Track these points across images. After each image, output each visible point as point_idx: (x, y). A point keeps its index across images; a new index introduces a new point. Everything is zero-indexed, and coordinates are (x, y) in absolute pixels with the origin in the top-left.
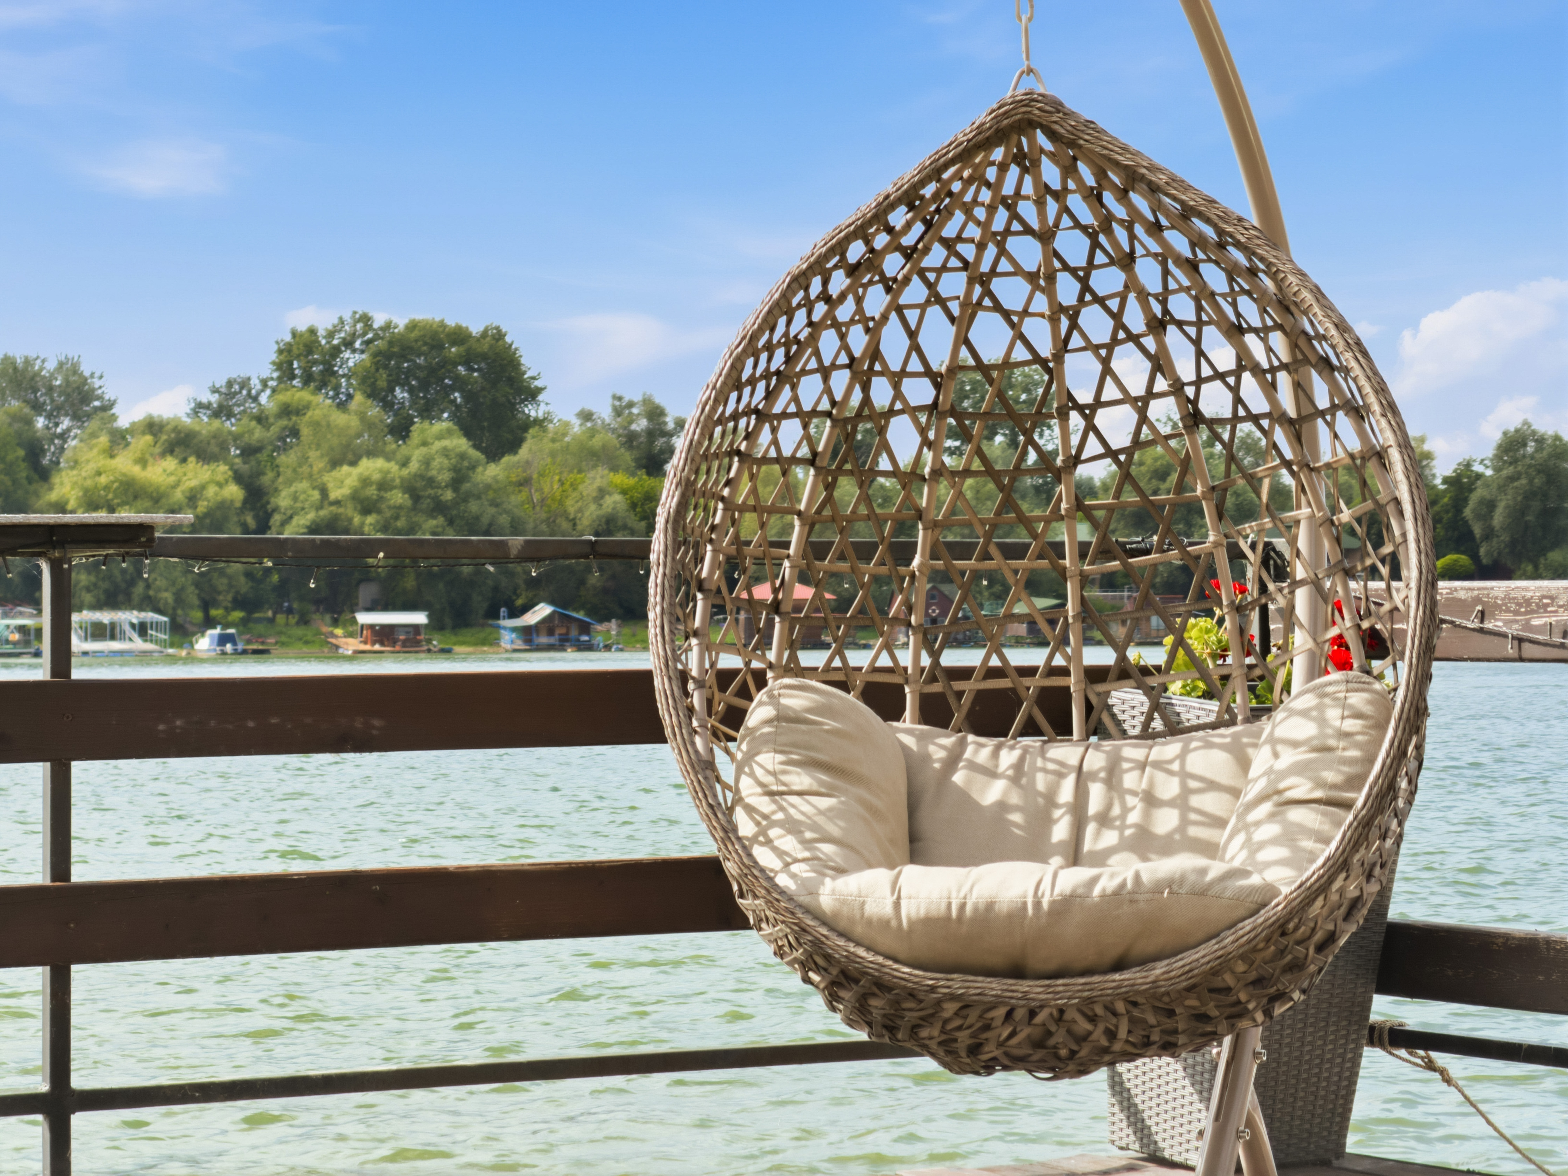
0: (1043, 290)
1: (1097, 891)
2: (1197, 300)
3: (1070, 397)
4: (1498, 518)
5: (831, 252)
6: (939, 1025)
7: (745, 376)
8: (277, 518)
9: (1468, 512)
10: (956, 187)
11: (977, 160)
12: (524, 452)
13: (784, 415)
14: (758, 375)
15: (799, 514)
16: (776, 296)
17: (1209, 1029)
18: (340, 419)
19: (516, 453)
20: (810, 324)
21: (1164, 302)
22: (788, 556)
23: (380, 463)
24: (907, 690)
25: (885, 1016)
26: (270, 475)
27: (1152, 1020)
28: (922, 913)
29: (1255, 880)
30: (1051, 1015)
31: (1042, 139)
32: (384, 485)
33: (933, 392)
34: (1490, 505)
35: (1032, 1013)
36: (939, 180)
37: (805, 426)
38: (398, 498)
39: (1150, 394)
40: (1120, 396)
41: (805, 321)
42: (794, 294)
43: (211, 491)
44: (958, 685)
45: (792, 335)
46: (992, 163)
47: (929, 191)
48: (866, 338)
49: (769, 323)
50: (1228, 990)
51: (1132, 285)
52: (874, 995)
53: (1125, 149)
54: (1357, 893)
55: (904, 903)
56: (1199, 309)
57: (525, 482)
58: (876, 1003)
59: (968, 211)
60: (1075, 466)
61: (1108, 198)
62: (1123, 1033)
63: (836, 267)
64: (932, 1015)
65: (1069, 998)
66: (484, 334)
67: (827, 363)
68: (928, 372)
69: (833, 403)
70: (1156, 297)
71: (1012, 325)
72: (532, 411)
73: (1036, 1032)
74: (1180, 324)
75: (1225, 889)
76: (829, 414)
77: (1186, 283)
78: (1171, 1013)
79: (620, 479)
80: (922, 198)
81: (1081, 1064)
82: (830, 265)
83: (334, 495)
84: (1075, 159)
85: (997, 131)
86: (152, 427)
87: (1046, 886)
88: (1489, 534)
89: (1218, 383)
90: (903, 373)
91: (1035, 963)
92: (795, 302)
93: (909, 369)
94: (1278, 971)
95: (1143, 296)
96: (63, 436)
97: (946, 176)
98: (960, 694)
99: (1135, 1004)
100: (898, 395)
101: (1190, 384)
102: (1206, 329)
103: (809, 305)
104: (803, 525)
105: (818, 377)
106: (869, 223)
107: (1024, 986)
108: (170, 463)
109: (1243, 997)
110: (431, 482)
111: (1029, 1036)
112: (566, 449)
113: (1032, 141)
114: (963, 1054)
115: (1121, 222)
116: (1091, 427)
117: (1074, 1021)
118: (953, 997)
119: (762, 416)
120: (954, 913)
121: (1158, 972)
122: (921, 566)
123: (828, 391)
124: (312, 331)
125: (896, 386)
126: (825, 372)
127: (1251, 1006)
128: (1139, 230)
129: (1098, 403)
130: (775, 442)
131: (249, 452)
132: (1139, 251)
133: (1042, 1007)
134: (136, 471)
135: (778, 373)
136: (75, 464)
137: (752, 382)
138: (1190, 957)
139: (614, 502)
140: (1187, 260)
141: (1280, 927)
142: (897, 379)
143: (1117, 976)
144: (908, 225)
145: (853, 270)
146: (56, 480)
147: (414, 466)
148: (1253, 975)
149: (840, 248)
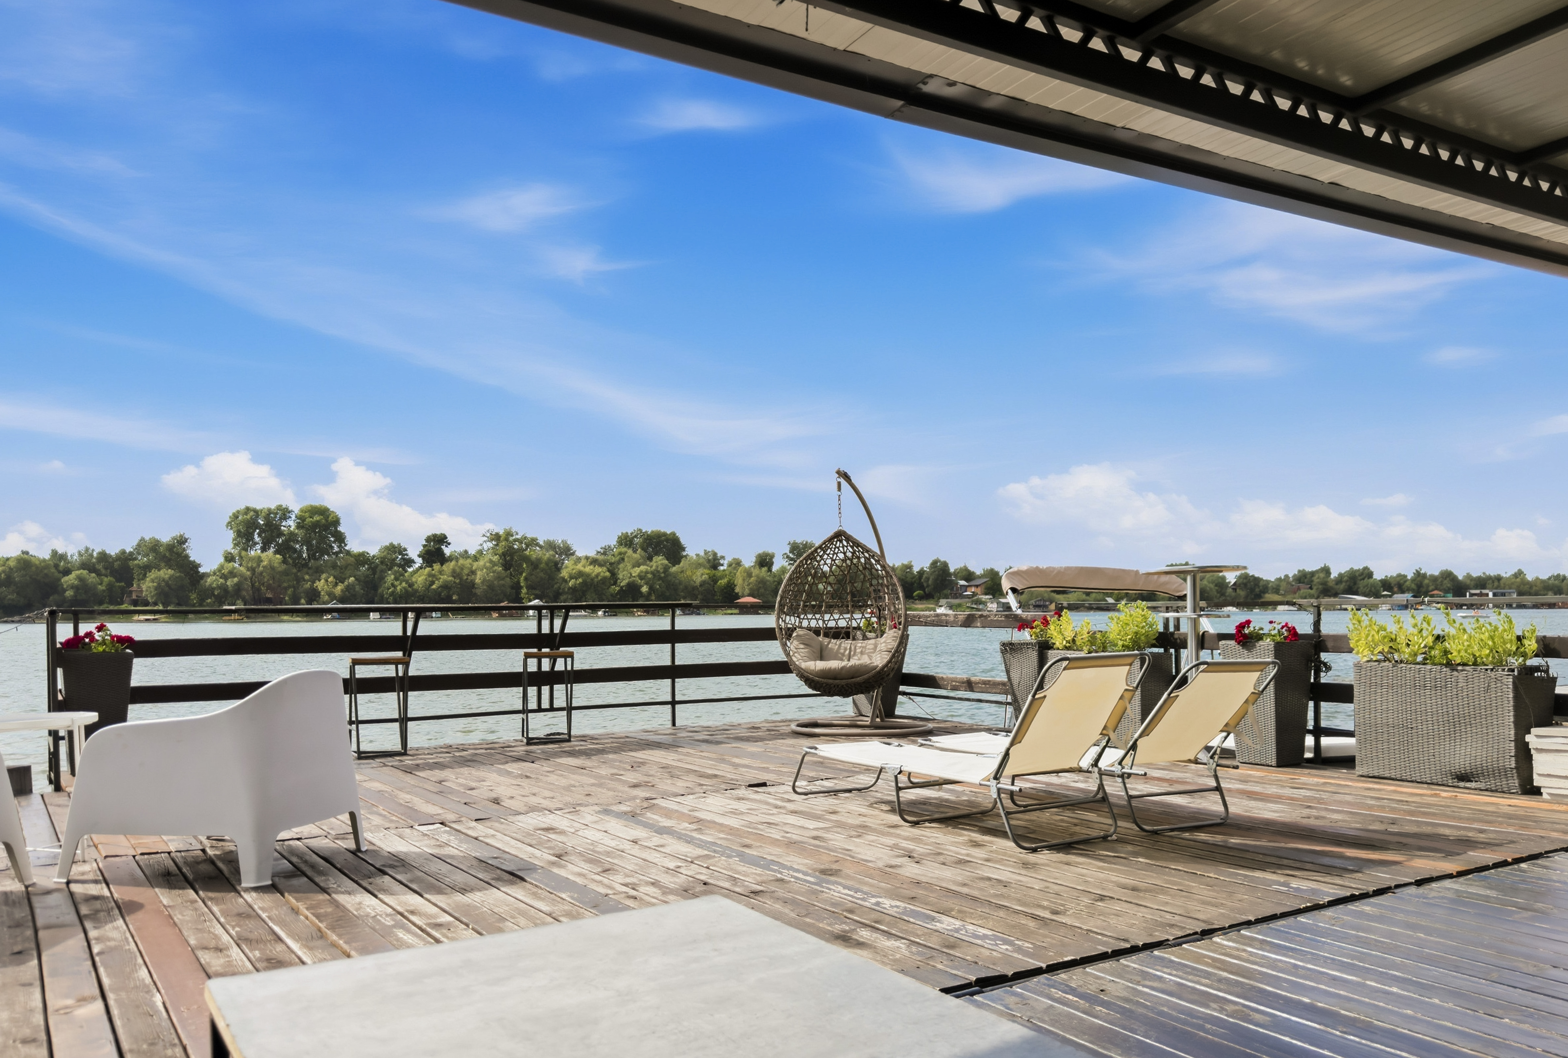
4: (930, 582)
6: (823, 688)
8: (619, 581)
9: (922, 580)
11: (832, 541)
12: (681, 564)
18: (635, 555)
19: (679, 564)
23: (646, 567)
26: (616, 570)
28: (820, 668)
31: (843, 538)
32: (647, 572)
34: (928, 579)
38: (650, 576)
43: (602, 574)
47: (824, 546)
53: (857, 539)
54: (893, 667)
57: (682, 572)
61: (855, 547)
64: (822, 686)
66: (671, 533)
72: (684, 553)
79: (707, 571)
83: (633, 575)
84: (849, 541)
85: (835, 536)
86: (587, 558)
88: (928, 586)
91: (838, 677)
94: (879, 680)
96: (563, 560)
104: (803, 602)
107: (836, 681)
108: (592, 567)
110: (658, 572)
112: (693, 563)
113: (841, 538)
118: (825, 683)
119: (796, 584)
124: (627, 533)
128: (860, 553)
131: (611, 564)
134: (582, 569)
136: (566, 567)
138: (864, 677)
139: (705, 577)
144: (820, 552)
146: (562, 571)
147: (654, 568)
148: (875, 680)
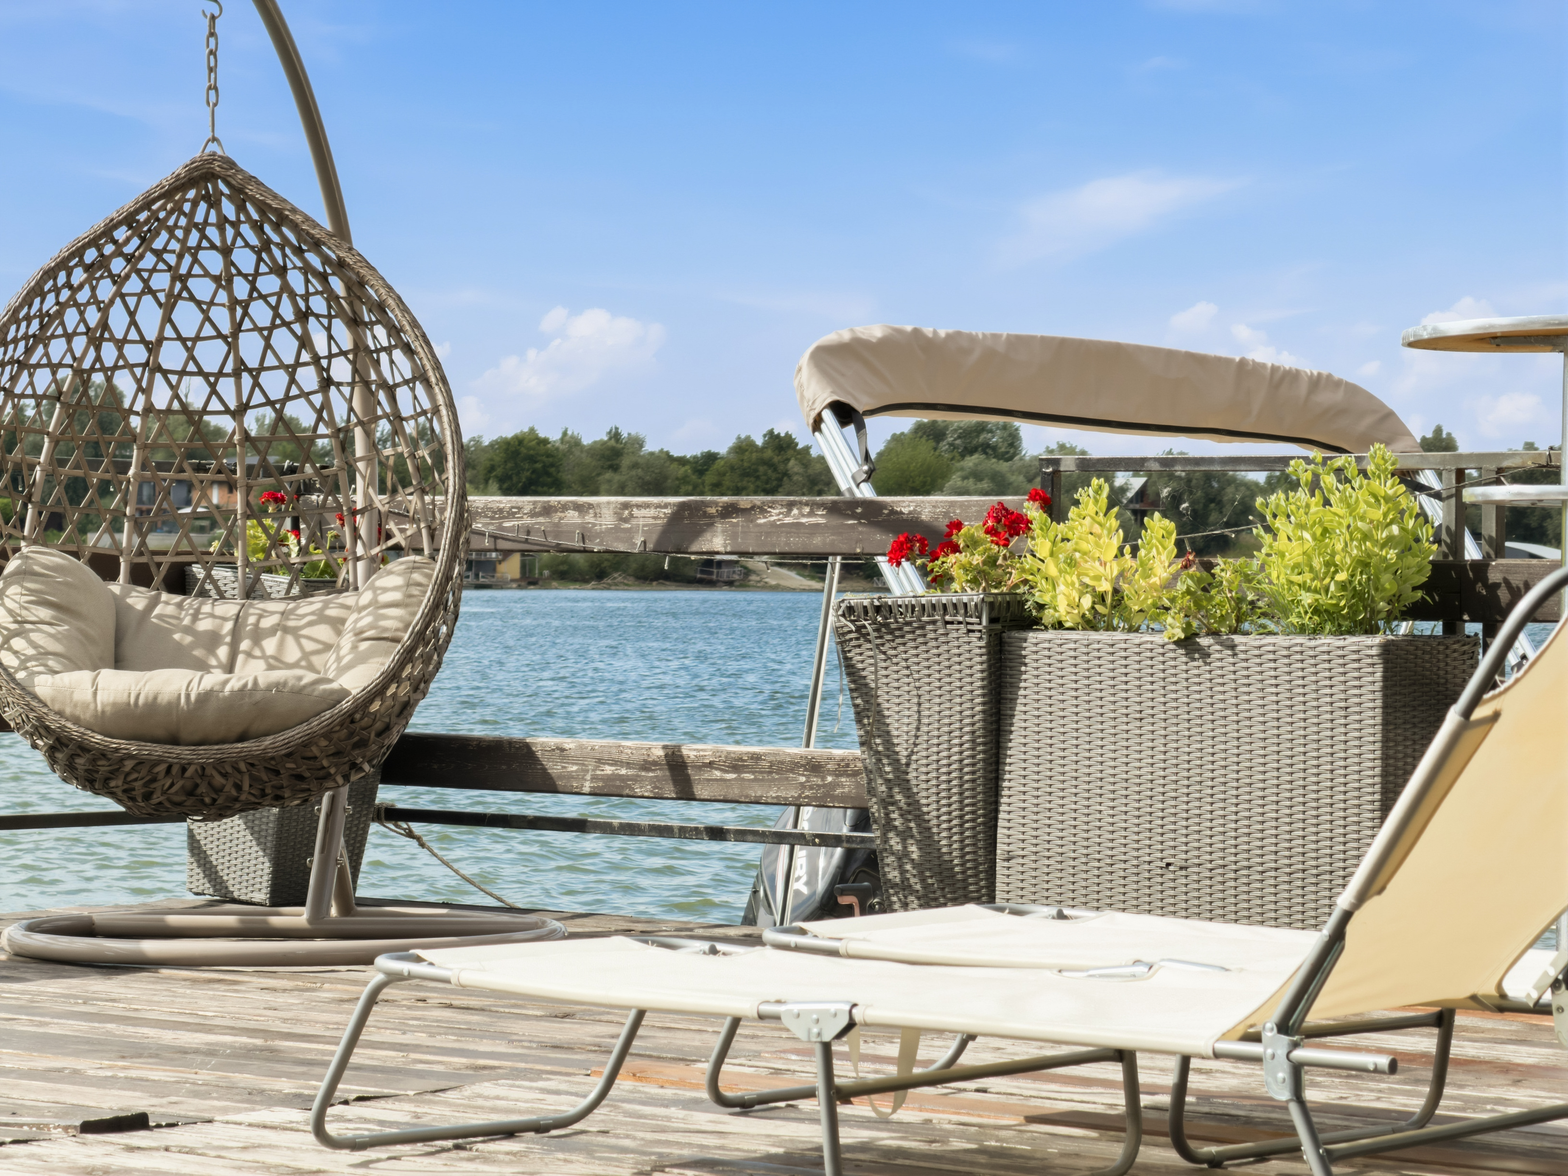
0: (224, 288)
1: (228, 688)
2: (328, 300)
3: (242, 362)
5: (72, 256)
6: (122, 777)
7: (10, 337)
10: (162, 215)
11: (177, 198)
13: (38, 365)
14: (19, 336)
15: (48, 434)
16: (32, 284)
17: (304, 786)
20: (58, 303)
21: (307, 301)
22: (39, 463)
24: (121, 560)
25: (86, 771)
27: (265, 777)
28: (111, 700)
29: (335, 686)
30: (196, 770)
31: (222, 186)
33: (147, 355)
35: (184, 770)
36: (149, 210)
37: (54, 373)
39: (298, 364)
40: (277, 364)
41: (54, 301)
42: (46, 283)
44: (158, 559)
45: (44, 311)
46: (188, 200)
47: (142, 217)
48: (99, 315)
49: (27, 301)
50: (315, 758)
51: (285, 287)
52: (79, 755)
53: (275, 196)
54: (406, 699)
55: (99, 693)
56: (329, 307)
58: (80, 761)
59: (171, 231)
60: (245, 410)
61: (267, 228)
62: (246, 787)
63: (76, 265)
64: (118, 770)
65: (208, 758)
67: (70, 330)
68: (143, 340)
69: (74, 359)
70: (301, 296)
71: (202, 311)
73: (189, 784)
74: (317, 316)
75: (314, 690)
76: (71, 366)
77: (320, 289)
78: (277, 773)
80: (138, 221)
81: (220, 809)
82: (72, 264)
84: (244, 201)
85: (190, 180)
87: (195, 684)
89: (342, 358)
90: (125, 341)
91: (184, 735)
92: (46, 288)
93: (129, 338)
94: (349, 747)
95: (293, 295)
97: (154, 207)
98: (159, 565)
99: (252, 765)
100: (121, 356)
101: (324, 358)
102: (334, 321)
103: (57, 291)
104: (50, 442)
105: (63, 340)
106: (100, 237)
107: (177, 750)
109: (325, 763)
111: (183, 787)
113: (215, 187)
114: (140, 800)
115: (277, 245)
116: (256, 384)
117: (212, 776)
118: (130, 756)
119: (22, 365)
120: (132, 701)
121: (267, 743)
122: (135, 474)
123: (70, 350)
125: (120, 349)
126: (69, 337)
127: (332, 771)
128: (288, 251)
129: (262, 368)
130: (31, 383)
132: (289, 265)
133: (190, 764)
135: (34, 336)
137: (15, 341)
138: (290, 733)
140: (320, 273)
141: (350, 716)
142: (120, 344)
143: (240, 745)
144: (128, 240)
145: (88, 268)
148: (332, 749)
149: (79, 252)
